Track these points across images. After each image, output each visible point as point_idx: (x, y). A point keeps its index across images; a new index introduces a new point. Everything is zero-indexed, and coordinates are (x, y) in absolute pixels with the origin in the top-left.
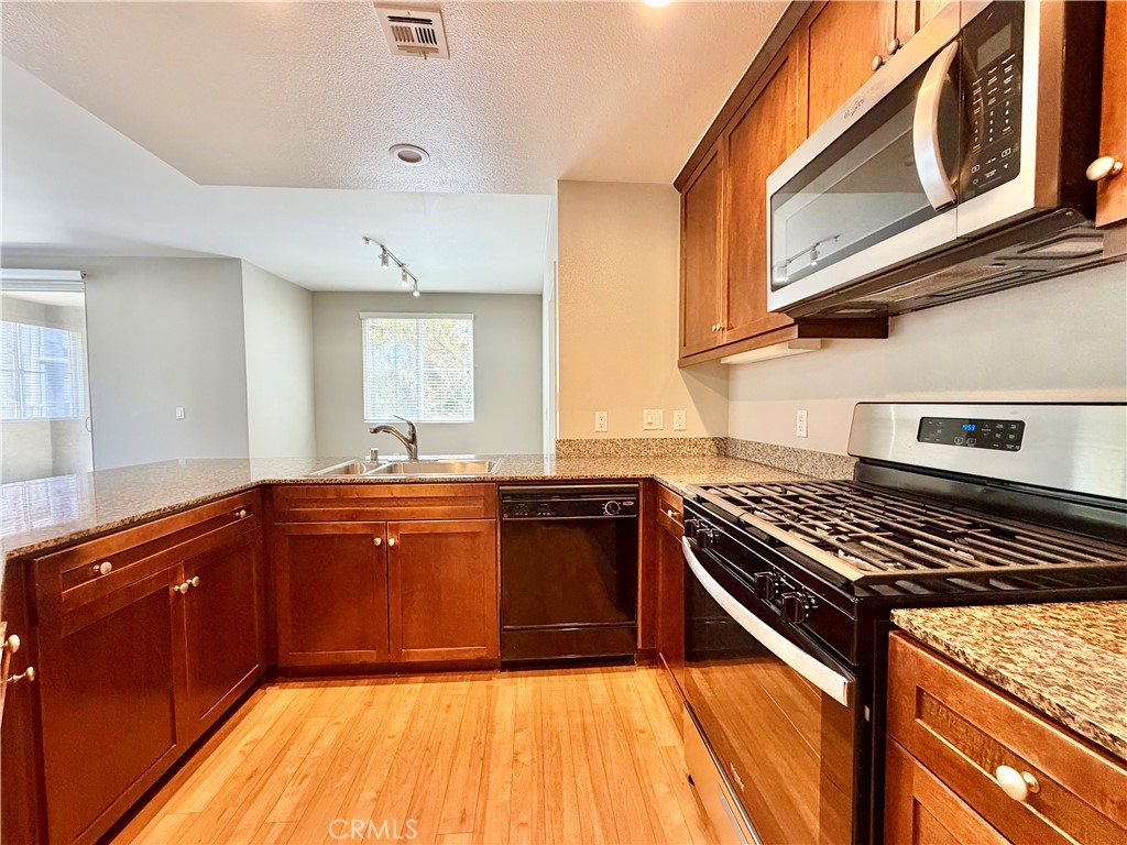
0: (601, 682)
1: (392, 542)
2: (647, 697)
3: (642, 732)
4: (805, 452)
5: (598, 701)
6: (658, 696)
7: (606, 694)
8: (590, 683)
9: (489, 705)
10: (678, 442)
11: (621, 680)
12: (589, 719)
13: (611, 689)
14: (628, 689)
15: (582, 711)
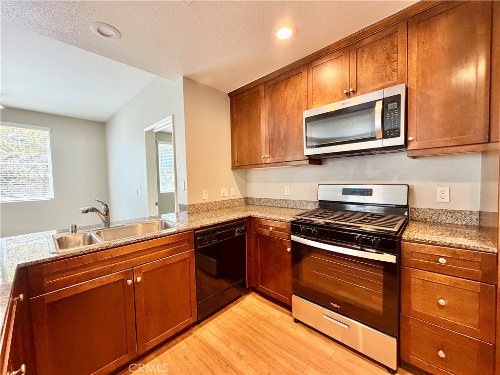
0: (238, 308)
1: (139, 279)
2: (258, 305)
3: (269, 317)
4: (291, 200)
5: (245, 315)
6: (261, 302)
7: (245, 312)
8: (235, 311)
9: (204, 343)
10: (234, 201)
11: (244, 303)
12: (249, 324)
13: (244, 309)
14: (250, 306)
15: (243, 322)
